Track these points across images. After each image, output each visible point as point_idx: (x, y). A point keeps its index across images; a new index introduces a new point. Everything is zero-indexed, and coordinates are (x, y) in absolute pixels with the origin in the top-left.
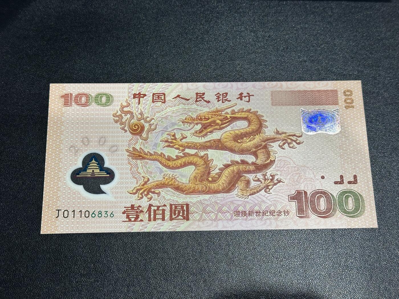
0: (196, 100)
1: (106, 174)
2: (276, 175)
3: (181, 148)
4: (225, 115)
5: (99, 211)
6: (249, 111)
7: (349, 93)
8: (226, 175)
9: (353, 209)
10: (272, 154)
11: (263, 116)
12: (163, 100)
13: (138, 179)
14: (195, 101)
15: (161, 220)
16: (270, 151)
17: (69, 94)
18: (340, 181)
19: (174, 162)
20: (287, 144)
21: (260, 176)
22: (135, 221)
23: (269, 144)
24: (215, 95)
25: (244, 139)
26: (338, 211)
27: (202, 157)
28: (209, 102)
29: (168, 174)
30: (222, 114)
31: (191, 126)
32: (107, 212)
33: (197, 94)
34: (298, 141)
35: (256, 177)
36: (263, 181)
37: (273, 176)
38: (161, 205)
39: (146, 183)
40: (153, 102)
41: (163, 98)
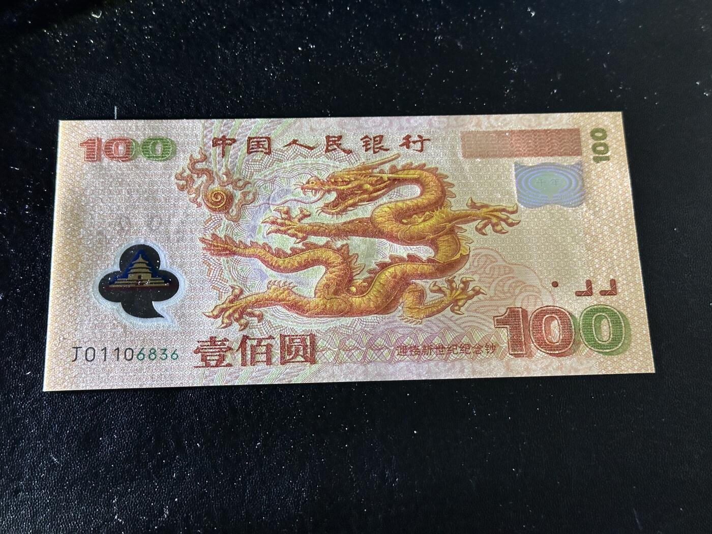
0: (327, 148)
1: (163, 281)
2: (471, 281)
3: (300, 235)
4: (378, 174)
5: (152, 349)
6: (422, 167)
7: (600, 135)
8: (381, 281)
9: (611, 339)
10: (463, 243)
11: (447, 177)
12: (266, 149)
13: (221, 290)
14: (324, 150)
15: (265, 363)
16: (460, 238)
17: (94, 140)
18: (586, 290)
19: (287, 260)
20: (490, 226)
21: (442, 282)
22: (217, 366)
23: (460, 226)
24: (361, 140)
25: (413, 217)
26: (584, 345)
27: (339, 250)
28: (349, 152)
29: (275, 281)
30: (372, 172)
31: (318, 195)
32: (165, 350)
33: (328, 137)
34: (510, 221)
35: (435, 285)
36: (448, 292)
37: (466, 283)
38: (263, 337)
39: (236, 297)
40: (249, 153)
41: (266, 146)
